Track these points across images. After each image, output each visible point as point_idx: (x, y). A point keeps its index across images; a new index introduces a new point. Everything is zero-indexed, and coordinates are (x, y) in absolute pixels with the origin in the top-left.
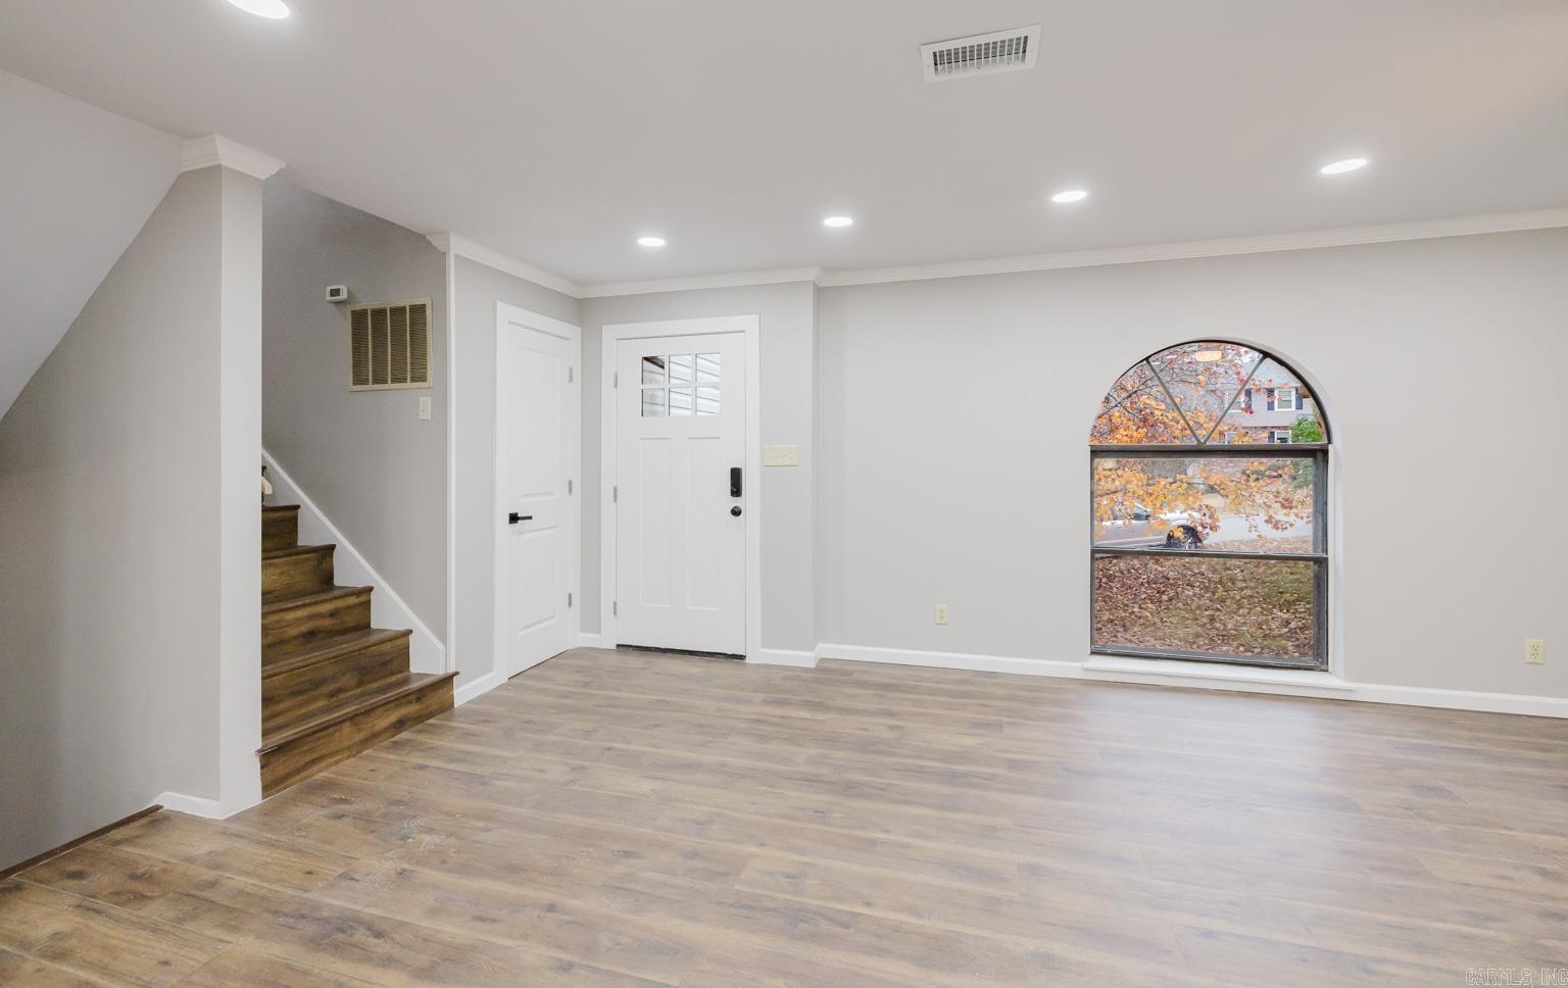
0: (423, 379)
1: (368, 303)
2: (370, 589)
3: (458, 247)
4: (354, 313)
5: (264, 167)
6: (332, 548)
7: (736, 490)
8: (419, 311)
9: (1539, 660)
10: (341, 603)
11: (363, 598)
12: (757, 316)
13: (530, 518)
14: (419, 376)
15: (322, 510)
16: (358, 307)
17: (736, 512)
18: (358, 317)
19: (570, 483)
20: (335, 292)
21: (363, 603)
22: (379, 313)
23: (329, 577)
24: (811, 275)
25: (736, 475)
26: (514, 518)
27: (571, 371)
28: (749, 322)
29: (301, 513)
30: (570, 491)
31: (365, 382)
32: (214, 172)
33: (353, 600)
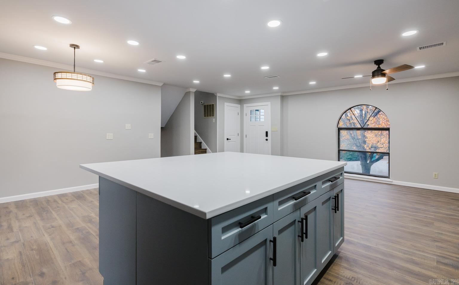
0: (214, 116)
1: (206, 104)
2: (206, 149)
3: (218, 95)
4: (204, 106)
5: (194, 90)
6: (201, 142)
7: (267, 136)
8: (213, 105)
9: (437, 177)
10: (203, 150)
11: (205, 150)
12: (270, 102)
13: (230, 139)
14: (213, 116)
15: (200, 137)
16: (205, 105)
17: (267, 140)
18: (205, 106)
19: (238, 134)
20: (202, 102)
21: (205, 151)
22: (208, 106)
23: (201, 147)
24: (280, 94)
25: (267, 133)
26: (228, 139)
27: (238, 113)
28: (269, 103)
29: (197, 137)
30: (238, 135)
31: (206, 116)
32: (190, 92)
33: (204, 150)
